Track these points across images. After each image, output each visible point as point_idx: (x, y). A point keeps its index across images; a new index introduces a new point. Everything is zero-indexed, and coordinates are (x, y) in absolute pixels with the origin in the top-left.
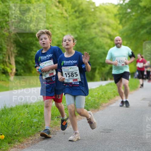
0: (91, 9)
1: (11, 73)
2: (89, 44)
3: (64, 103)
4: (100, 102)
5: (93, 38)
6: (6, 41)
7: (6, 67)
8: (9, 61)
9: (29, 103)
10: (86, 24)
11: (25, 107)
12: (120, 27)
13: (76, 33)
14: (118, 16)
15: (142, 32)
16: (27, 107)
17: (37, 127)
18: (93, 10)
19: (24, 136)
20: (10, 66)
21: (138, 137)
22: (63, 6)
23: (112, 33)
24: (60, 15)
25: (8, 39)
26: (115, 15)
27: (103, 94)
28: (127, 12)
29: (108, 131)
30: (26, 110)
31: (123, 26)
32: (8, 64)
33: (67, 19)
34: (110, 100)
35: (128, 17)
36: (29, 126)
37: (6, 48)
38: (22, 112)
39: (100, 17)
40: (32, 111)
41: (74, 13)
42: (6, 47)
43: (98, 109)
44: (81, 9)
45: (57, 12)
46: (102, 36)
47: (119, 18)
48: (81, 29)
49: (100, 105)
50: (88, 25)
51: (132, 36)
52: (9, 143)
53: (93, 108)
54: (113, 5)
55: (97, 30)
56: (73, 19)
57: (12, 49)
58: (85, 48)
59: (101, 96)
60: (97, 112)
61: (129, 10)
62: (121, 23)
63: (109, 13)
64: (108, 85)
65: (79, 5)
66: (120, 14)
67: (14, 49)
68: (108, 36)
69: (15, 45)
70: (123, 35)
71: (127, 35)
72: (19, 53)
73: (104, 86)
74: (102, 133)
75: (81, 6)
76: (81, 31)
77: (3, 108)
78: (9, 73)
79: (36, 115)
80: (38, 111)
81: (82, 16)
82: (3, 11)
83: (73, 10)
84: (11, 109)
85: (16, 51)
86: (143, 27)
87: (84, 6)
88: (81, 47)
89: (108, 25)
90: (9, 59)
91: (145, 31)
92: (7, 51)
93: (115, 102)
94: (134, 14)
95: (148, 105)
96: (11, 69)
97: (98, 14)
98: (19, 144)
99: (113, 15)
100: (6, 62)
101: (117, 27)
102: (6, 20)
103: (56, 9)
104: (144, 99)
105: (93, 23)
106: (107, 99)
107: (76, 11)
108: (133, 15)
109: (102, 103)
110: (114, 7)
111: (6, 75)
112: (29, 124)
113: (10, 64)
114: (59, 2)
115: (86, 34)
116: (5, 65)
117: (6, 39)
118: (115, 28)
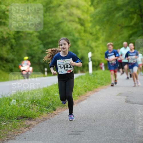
2: (55, 31)
3: (25, 101)
5: (60, 23)
10: (51, 5)
12: (92, 9)
15: (117, 15)
21: (113, 138)
23: (82, 17)
29: (78, 133)
31: (95, 8)
34: (80, 97)
46: (70, 21)
50: (53, 7)
51: (105, 20)
53: (60, 106)
55: (64, 13)
58: (50, 35)
62: (92, 4)
68: (77, 20)
70: (95, 19)
71: (100, 18)
74: (70, 136)
76: (45, 15)
86: (118, 8)
88: (45, 34)
89: (78, 7)
91: (121, 14)
93: (86, 99)
101: (88, 10)
104: (120, 94)
105: (60, 5)
106: (76, 95)
115: (51, 18)
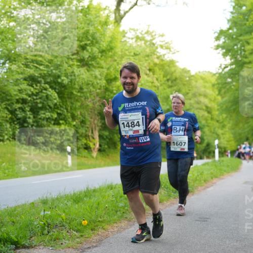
0: (186, 77)
1: (94, 149)
4: (196, 185)
6: (90, 113)
7: (89, 142)
8: (92, 135)
9: (114, 184)
11: (110, 188)
12: (219, 98)
13: (168, 104)
14: (216, 86)
16: (111, 189)
17: (123, 213)
18: (188, 79)
19: (109, 223)
20: (93, 140)
22: (154, 74)
23: (209, 105)
24: (150, 84)
25: (92, 111)
26: (213, 85)
27: (198, 176)
28: (227, 82)
29: (204, 220)
30: (111, 192)
31: (223, 98)
32: (91, 138)
33: (158, 89)
34: (206, 183)
35: (228, 87)
36: (114, 211)
37: (89, 121)
38: (106, 194)
39: (196, 87)
40: (117, 194)
41: (166, 82)
42: (90, 119)
43: (193, 193)
44: (174, 78)
45: (147, 80)
46: (197, 109)
47: (217, 88)
49: (196, 189)
51: (232, 108)
52: (92, 230)
54: (211, 73)
55: (192, 101)
56: (164, 89)
57: (96, 122)
59: (196, 178)
60: (192, 197)
61: (229, 80)
62: (219, 94)
63: (207, 82)
64: (204, 165)
65: (172, 74)
66: (218, 84)
67: (98, 122)
68: (204, 108)
69: (99, 117)
70: (222, 107)
71: (227, 107)
72: (103, 126)
73: (200, 166)
74: (197, 222)
75: (174, 74)
77: (86, 189)
78: (92, 149)
81: (175, 86)
82: (88, 80)
83: (165, 79)
84: (94, 191)
85: (100, 124)
87: (177, 75)
89: (205, 96)
90: (92, 133)
92: (91, 123)
93: (212, 186)
94: (234, 83)
95: (251, 189)
96: (94, 144)
97: (194, 83)
98: (103, 231)
99: (210, 85)
100: (89, 136)
101: (215, 99)
102: (90, 90)
103: (146, 77)
106: (203, 182)
107: (168, 80)
108: (234, 86)
110: (212, 76)
111: (88, 151)
112: (114, 209)
113: (93, 138)
114: (150, 70)
116: (88, 139)
117: (90, 110)
118: (213, 99)
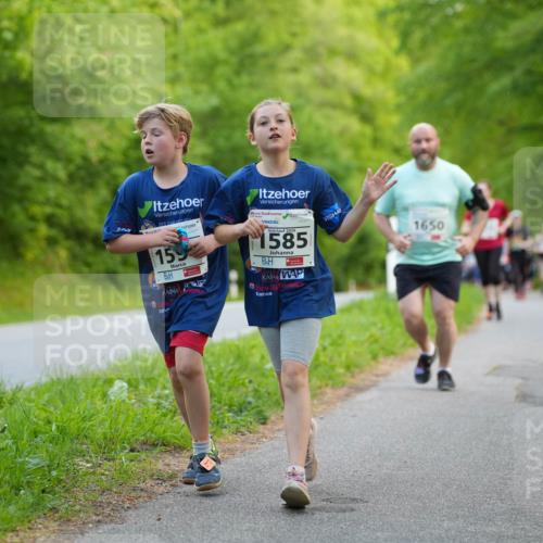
3: (160, 386)
9: (8, 388)
10: (259, 49)
12: (403, 63)
13: (213, 88)
14: (391, 19)
15: (494, 87)
17: (43, 491)
21: (470, 529)
23: (367, 92)
26: (382, 15)
27: (324, 349)
29: (344, 506)
31: (415, 61)
33: (176, 29)
34: (353, 376)
35: (435, 20)
36: (7, 488)
39: (318, 23)
40: (21, 423)
46: (323, 105)
47: (396, 25)
48: (238, 73)
50: (265, 55)
51: (449, 102)
55: (304, 78)
56: (200, 31)
62: (404, 46)
66: (400, 8)
68: (349, 102)
70: (412, 98)
71: (431, 97)
76: (236, 81)
79: (39, 439)
80: (49, 422)
81: (240, 17)
86: (498, 63)
88: (235, 150)
89: (352, 56)
91: (506, 80)
93: (375, 385)
94: (459, 7)
95: (515, 393)
97: (308, 7)
99: (371, 13)
101: (388, 68)
104: (498, 370)
105: (287, 48)
106: (341, 370)
108: (457, 16)
109: (320, 388)
112: (7, 478)
